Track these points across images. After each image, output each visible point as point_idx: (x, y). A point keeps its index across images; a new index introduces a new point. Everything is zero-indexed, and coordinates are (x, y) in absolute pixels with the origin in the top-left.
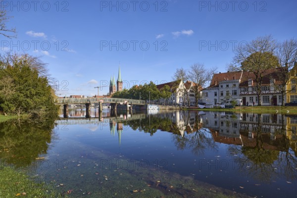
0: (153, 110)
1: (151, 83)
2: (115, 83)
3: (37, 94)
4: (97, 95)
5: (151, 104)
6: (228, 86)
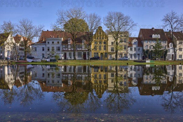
6: (53, 43)
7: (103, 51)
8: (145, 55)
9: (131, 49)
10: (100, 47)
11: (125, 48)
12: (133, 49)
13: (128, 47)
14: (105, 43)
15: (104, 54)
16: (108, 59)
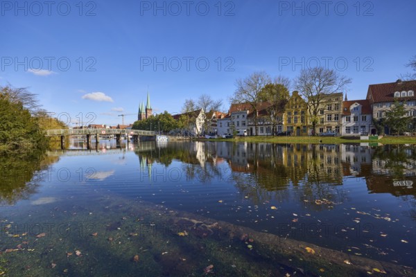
0: (162, 140)
1: (166, 112)
2: (144, 111)
3: (15, 126)
4: (121, 124)
5: (161, 134)
6: (238, 117)
7: (299, 123)
8: (376, 127)
9: (348, 120)
10: (296, 118)
11: (337, 118)
12: (352, 119)
13: (342, 116)
14: (303, 112)
15: (302, 128)
16: (307, 135)
